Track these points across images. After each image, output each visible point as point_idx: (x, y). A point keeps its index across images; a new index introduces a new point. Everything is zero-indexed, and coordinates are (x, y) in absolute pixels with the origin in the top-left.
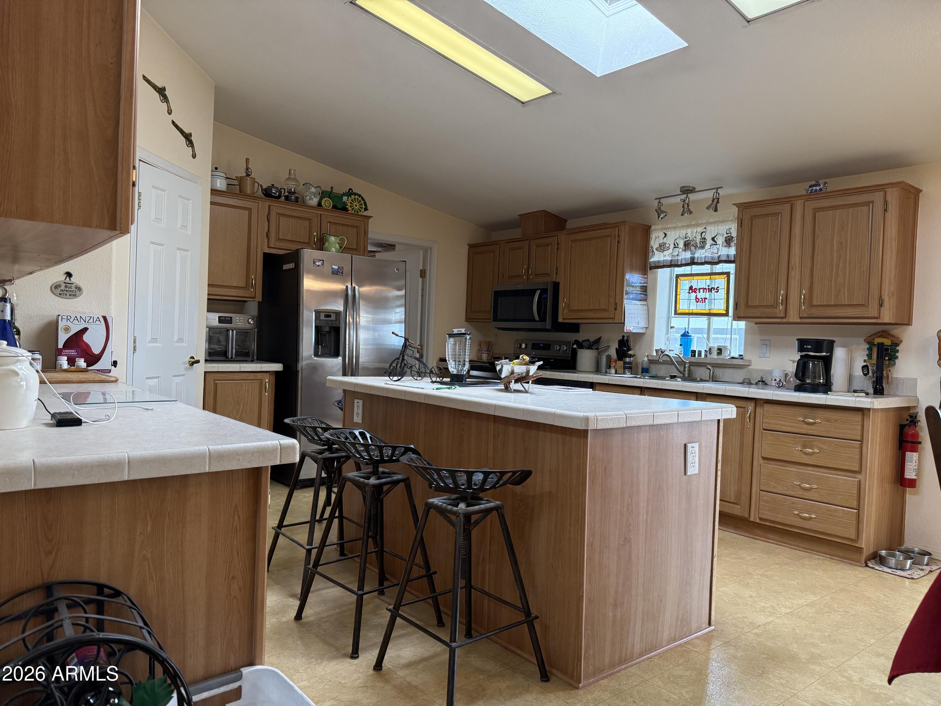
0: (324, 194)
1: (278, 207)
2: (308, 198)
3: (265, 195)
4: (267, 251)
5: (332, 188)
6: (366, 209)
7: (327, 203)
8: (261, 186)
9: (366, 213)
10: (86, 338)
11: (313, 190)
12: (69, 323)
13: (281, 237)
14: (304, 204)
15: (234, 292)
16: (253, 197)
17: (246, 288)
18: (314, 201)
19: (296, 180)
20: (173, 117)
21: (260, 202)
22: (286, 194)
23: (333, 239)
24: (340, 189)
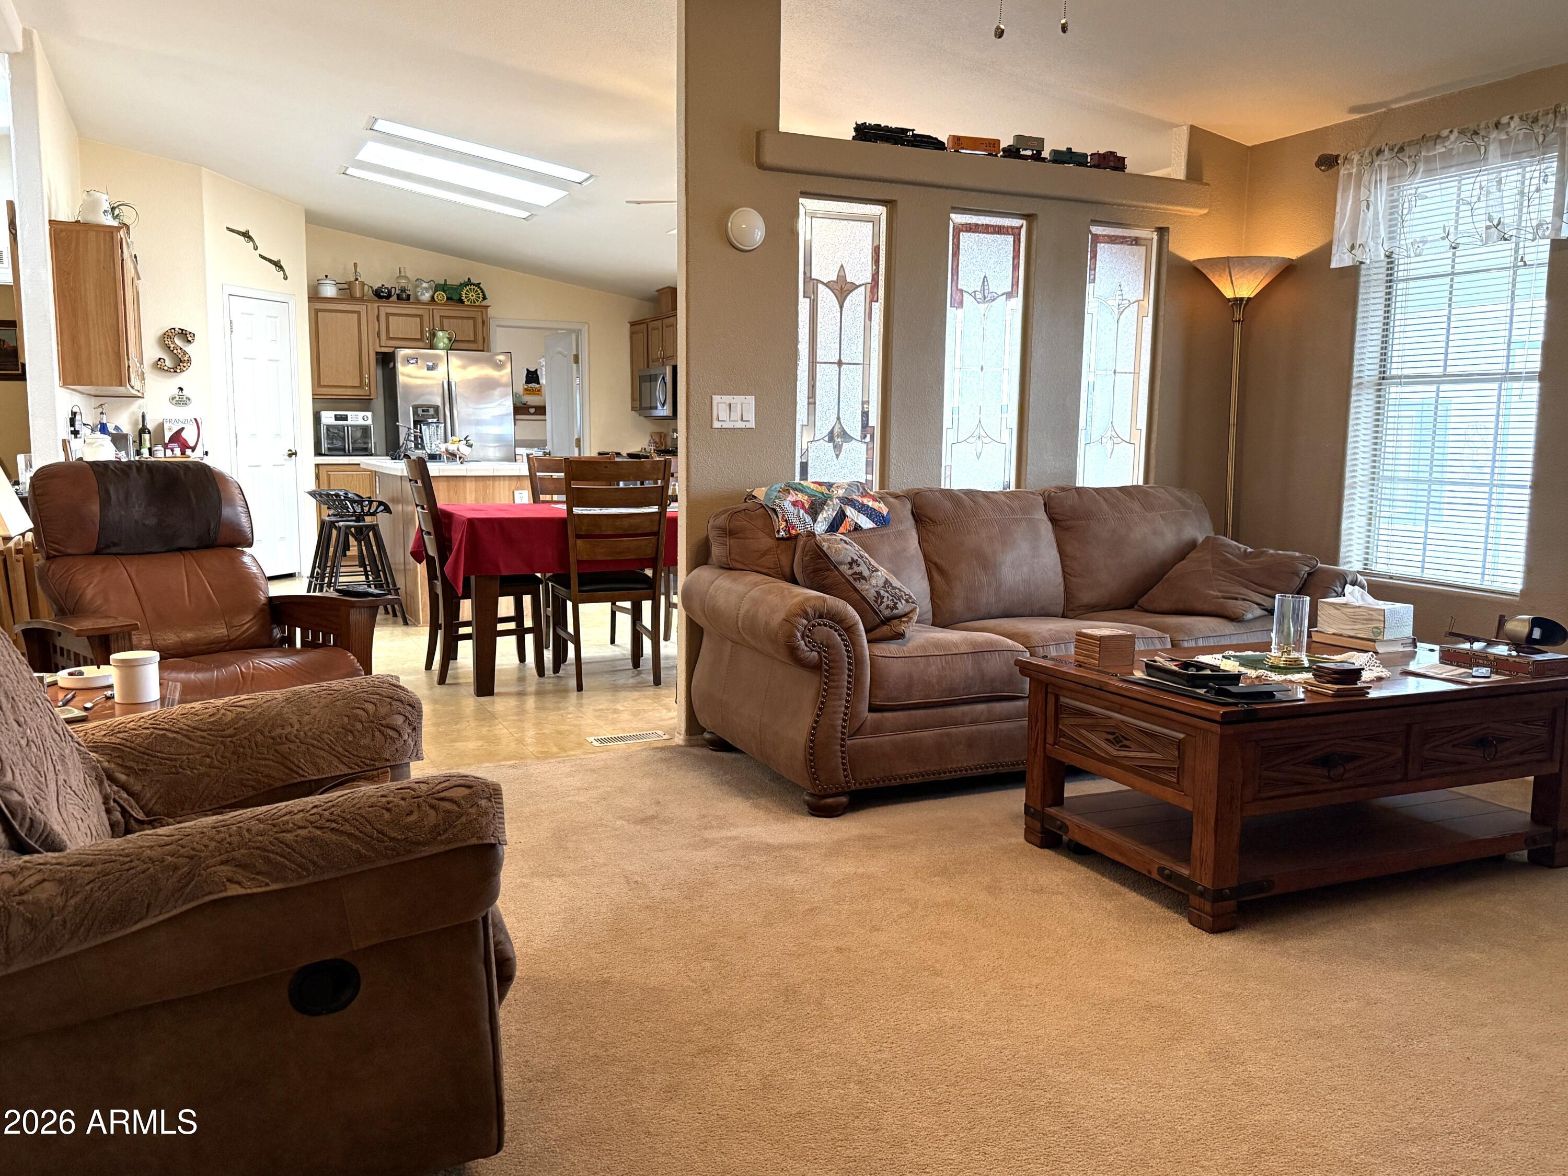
0: (438, 288)
1: (386, 308)
2: (419, 294)
3: (375, 295)
4: (379, 350)
5: (445, 280)
6: (484, 298)
7: (441, 296)
8: (371, 287)
9: (484, 303)
10: (184, 434)
11: (425, 285)
12: (171, 425)
13: (391, 336)
14: (418, 302)
15: (349, 392)
16: (361, 300)
17: (361, 386)
18: (426, 296)
19: (406, 277)
20: (258, 252)
21: (369, 305)
22: (398, 292)
23: (440, 334)
24: (454, 281)
